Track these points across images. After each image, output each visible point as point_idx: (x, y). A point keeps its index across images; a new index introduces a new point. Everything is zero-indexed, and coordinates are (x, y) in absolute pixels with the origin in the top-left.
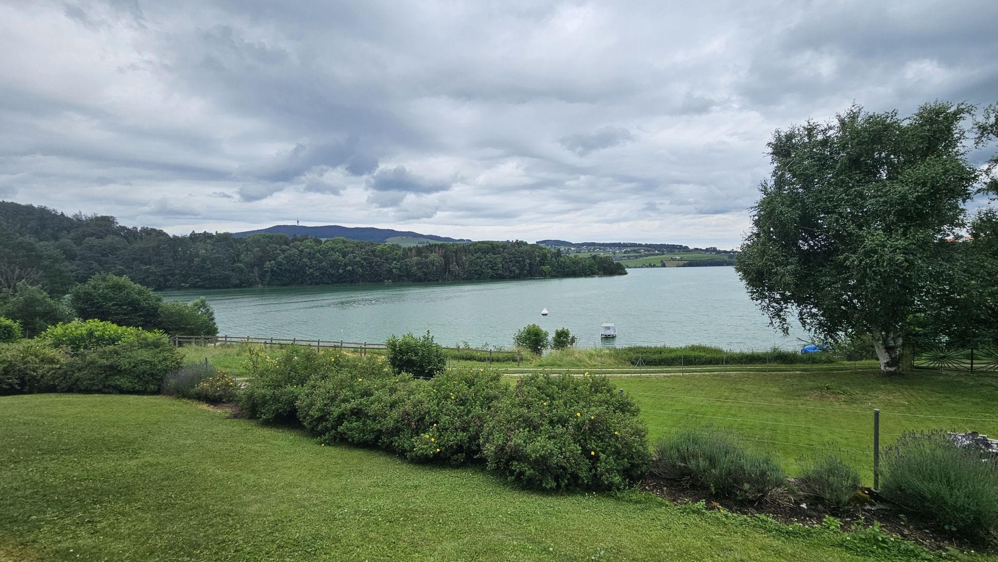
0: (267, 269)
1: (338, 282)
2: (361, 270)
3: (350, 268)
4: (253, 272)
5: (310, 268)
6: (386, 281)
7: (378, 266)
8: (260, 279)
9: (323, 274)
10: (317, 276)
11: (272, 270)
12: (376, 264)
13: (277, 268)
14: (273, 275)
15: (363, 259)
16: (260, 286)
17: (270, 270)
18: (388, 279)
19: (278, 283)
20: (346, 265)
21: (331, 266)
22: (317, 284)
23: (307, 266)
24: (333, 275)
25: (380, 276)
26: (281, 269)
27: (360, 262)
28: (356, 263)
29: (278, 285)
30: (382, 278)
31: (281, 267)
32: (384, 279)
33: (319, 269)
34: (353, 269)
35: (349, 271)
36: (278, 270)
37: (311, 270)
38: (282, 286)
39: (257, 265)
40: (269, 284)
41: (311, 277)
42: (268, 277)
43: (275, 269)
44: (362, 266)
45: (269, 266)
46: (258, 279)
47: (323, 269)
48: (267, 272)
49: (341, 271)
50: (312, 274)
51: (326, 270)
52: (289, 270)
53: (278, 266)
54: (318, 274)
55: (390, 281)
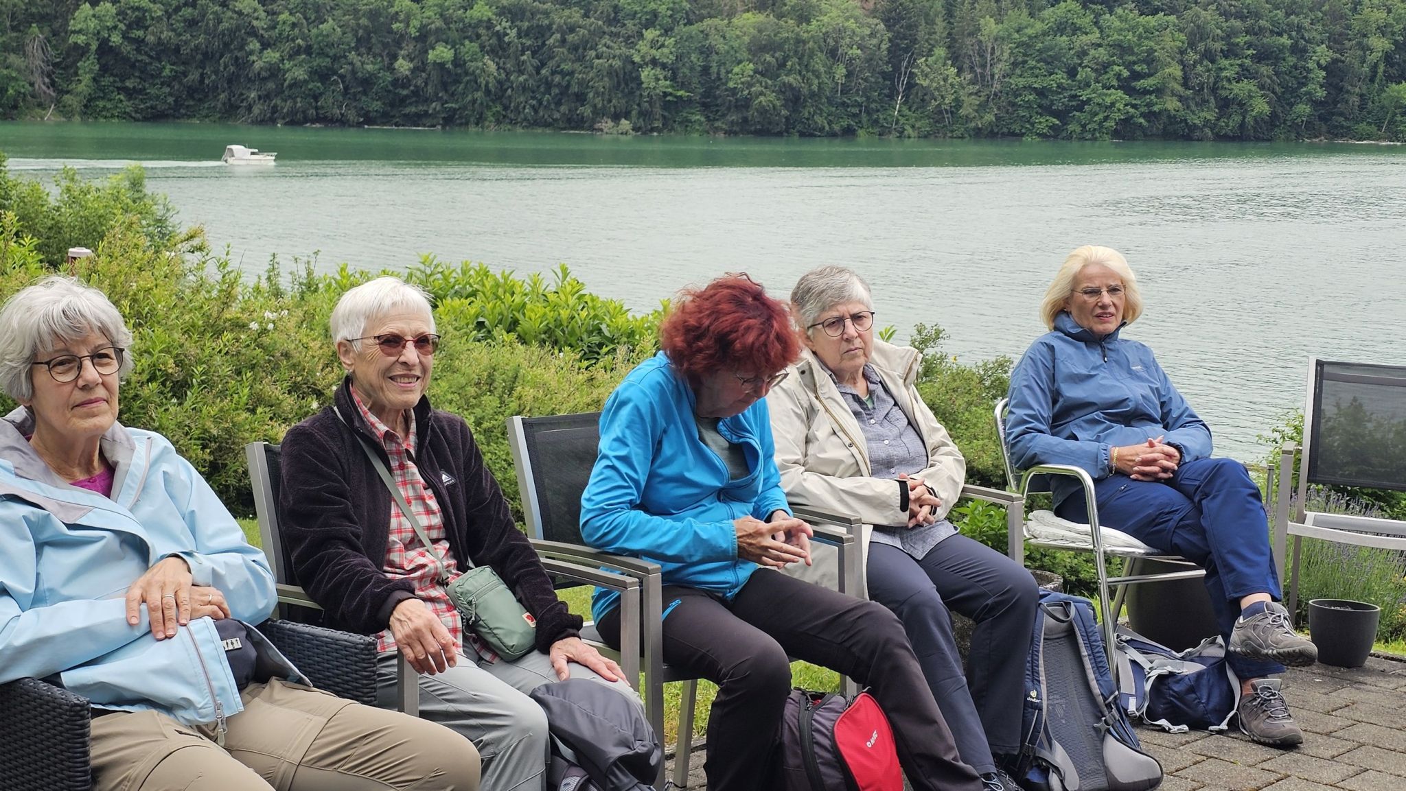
0: (81, 40)
1: (385, 118)
2: (492, 67)
3: (441, 53)
4: (20, 49)
5: (265, 45)
6: (607, 124)
7: (575, 48)
8: (53, 84)
9: (323, 75)
10: (295, 84)
11: (105, 49)
12: (563, 41)
13: (125, 36)
14: (104, 69)
15: (503, 12)
16: (50, 114)
17: (94, 47)
18: (616, 118)
19: (128, 105)
20: (425, 38)
21: (359, 40)
22: (295, 121)
23: (253, 32)
24: (367, 83)
25: (581, 98)
26: (140, 42)
27: (489, 25)
28: (470, 31)
29: (125, 116)
30: (586, 111)
31: (140, 33)
32: (598, 113)
33: (308, 50)
34: (457, 61)
35: (441, 66)
36: (127, 49)
37: (272, 56)
38: (146, 119)
39: (42, 19)
40: (89, 110)
41: (271, 85)
42: (86, 79)
43: (116, 39)
44: (499, 49)
45: (93, 24)
46: (40, 83)
47: (322, 54)
48: (81, 51)
49: (403, 66)
50: (274, 72)
51: (335, 58)
52: (177, 50)
53: (130, 27)
54: (300, 74)
55: (625, 124)
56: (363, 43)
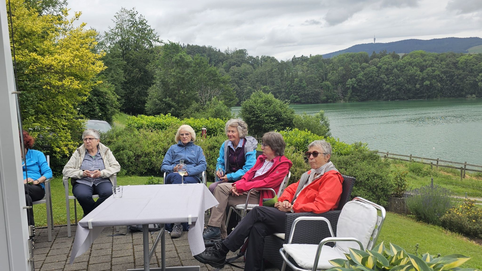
0: (348, 86)
1: (413, 98)
2: (439, 85)
3: (427, 83)
4: (337, 89)
5: (387, 84)
6: (469, 96)
7: (461, 79)
8: (343, 95)
9: (399, 90)
10: (393, 92)
11: (353, 87)
12: (458, 78)
13: (357, 85)
14: (353, 91)
15: (442, 72)
16: (342, 101)
17: (351, 87)
18: (471, 94)
19: (358, 98)
20: (423, 79)
21: (408, 81)
22: (393, 99)
23: (384, 82)
24: (409, 90)
25: (462, 90)
26: (360, 86)
27: (439, 75)
28: (434, 77)
29: (357, 101)
30: (464, 93)
31: (360, 84)
32: (467, 93)
33: (396, 84)
34: (431, 84)
35: (427, 85)
36: (358, 87)
37: (388, 86)
38: (361, 101)
39: (341, 83)
40: (350, 100)
41: (388, 92)
42: (349, 94)
43: (355, 85)
44: (441, 80)
45: (351, 83)
46: (340, 95)
47: (399, 85)
48: (348, 88)
49: (418, 86)
50: (388, 89)
51: (402, 86)
52: (368, 87)
53: (358, 83)
54: (394, 90)
55: (474, 96)
56: (409, 82)
